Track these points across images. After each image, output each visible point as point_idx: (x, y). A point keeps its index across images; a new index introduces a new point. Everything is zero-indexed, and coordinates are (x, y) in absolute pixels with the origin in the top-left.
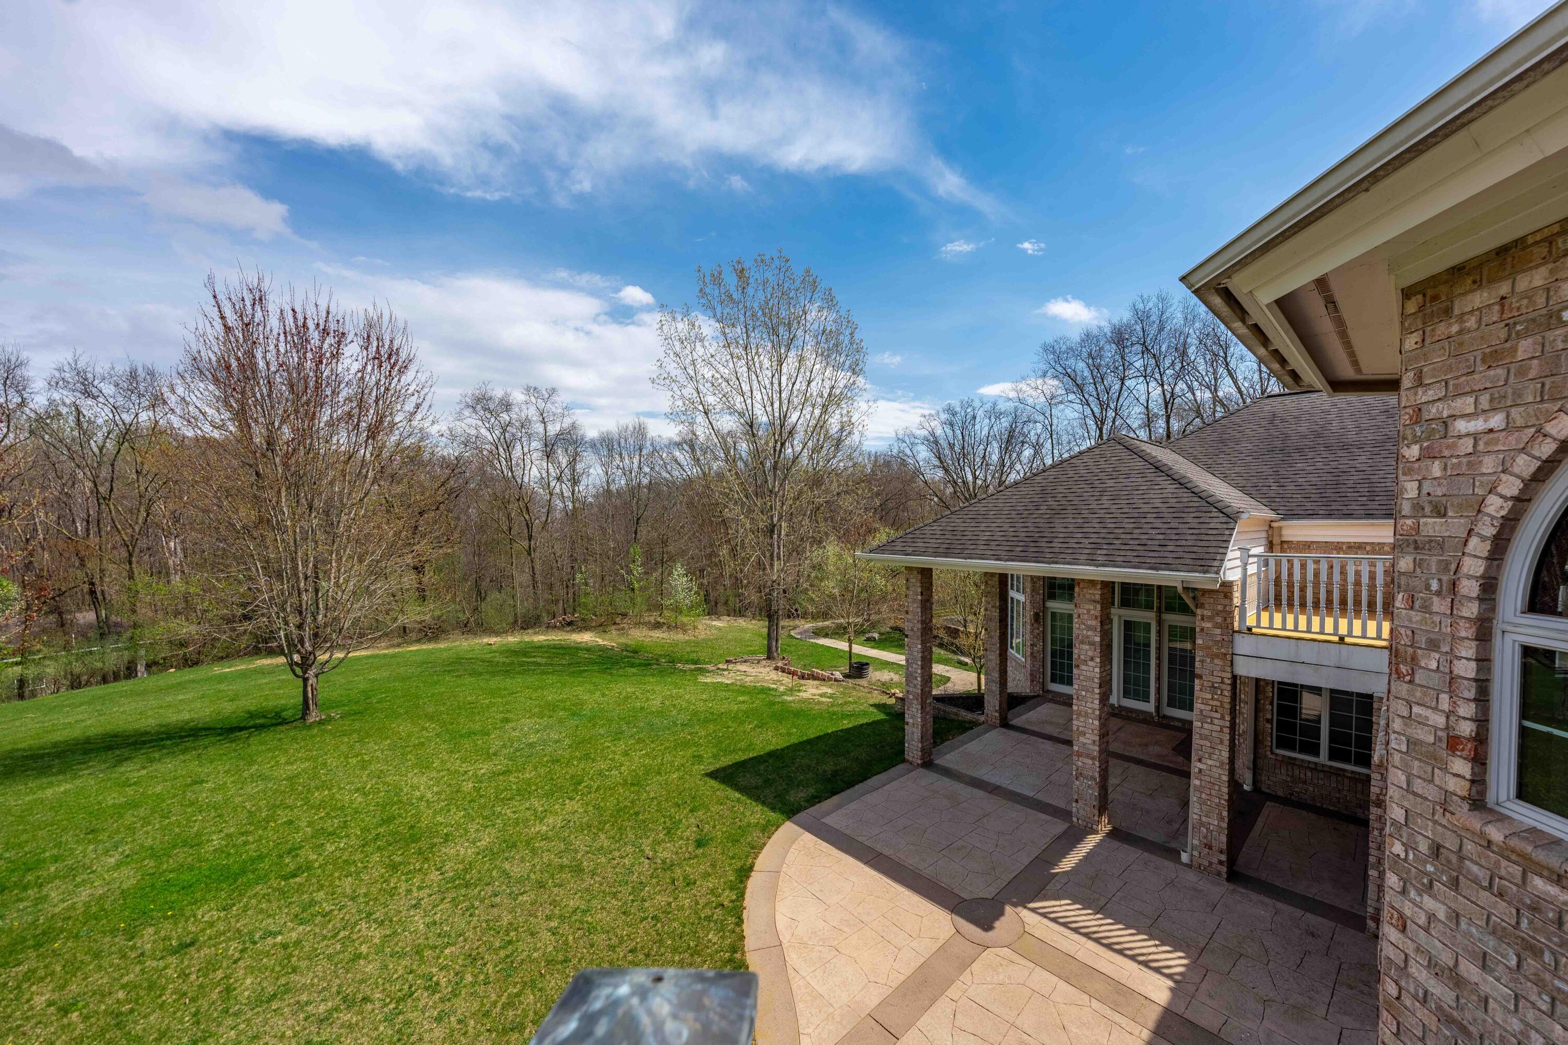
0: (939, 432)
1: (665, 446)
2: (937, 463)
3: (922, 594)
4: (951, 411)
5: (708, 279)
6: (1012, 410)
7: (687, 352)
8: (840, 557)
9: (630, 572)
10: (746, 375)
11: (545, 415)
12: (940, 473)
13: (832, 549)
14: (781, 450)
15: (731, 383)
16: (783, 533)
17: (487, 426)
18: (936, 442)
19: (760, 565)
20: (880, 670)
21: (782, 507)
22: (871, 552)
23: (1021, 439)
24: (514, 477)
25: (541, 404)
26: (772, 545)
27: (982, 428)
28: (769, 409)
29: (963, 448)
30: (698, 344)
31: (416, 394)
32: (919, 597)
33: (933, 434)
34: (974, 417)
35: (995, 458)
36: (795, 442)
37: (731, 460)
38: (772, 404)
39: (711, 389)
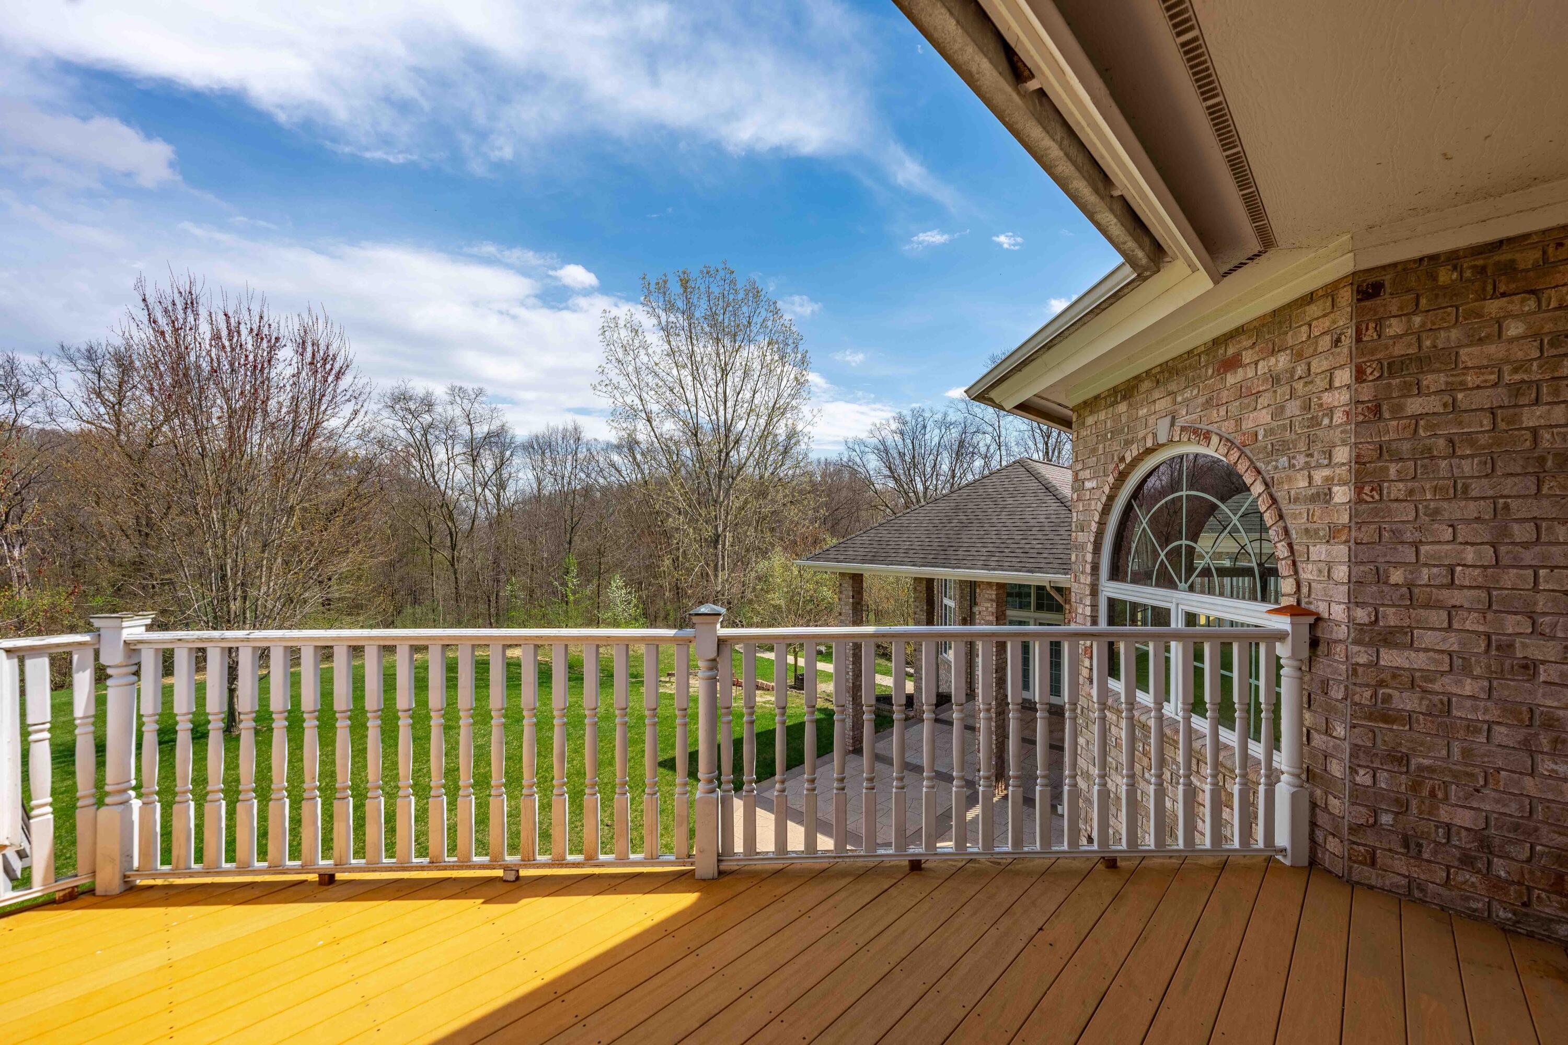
0: (889, 442)
1: (603, 449)
2: (888, 473)
3: (853, 597)
4: (901, 419)
5: (652, 287)
6: (962, 421)
7: (630, 359)
8: (786, 568)
9: (564, 584)
10: (691, 384)
11: (471, 416)
12: (891, 484)
13: (778, 559)
14: (726, 460)
15: (675, 391)
16: (727, 543)
17: (408, 427)
18: (886, 451)
19: (704, 575)
20: (826, 682)
21: (726, 517)
22: (808, 559)
23: (971, 449)
24: (436, 483)
25: (467, 405)
26: (716, 555)
27: (933, 436)
28: (714, 417)
29: (914, 457)
30: (642, 352)
31: (353, 401)
32: (851, 600)
33: (883, 442)
34: (925, 427)
35: (945, 468)
36: (741, 449)
37: (674, 467)
38: (717, 413)
39: (655, 397)
